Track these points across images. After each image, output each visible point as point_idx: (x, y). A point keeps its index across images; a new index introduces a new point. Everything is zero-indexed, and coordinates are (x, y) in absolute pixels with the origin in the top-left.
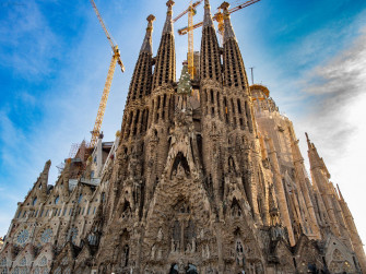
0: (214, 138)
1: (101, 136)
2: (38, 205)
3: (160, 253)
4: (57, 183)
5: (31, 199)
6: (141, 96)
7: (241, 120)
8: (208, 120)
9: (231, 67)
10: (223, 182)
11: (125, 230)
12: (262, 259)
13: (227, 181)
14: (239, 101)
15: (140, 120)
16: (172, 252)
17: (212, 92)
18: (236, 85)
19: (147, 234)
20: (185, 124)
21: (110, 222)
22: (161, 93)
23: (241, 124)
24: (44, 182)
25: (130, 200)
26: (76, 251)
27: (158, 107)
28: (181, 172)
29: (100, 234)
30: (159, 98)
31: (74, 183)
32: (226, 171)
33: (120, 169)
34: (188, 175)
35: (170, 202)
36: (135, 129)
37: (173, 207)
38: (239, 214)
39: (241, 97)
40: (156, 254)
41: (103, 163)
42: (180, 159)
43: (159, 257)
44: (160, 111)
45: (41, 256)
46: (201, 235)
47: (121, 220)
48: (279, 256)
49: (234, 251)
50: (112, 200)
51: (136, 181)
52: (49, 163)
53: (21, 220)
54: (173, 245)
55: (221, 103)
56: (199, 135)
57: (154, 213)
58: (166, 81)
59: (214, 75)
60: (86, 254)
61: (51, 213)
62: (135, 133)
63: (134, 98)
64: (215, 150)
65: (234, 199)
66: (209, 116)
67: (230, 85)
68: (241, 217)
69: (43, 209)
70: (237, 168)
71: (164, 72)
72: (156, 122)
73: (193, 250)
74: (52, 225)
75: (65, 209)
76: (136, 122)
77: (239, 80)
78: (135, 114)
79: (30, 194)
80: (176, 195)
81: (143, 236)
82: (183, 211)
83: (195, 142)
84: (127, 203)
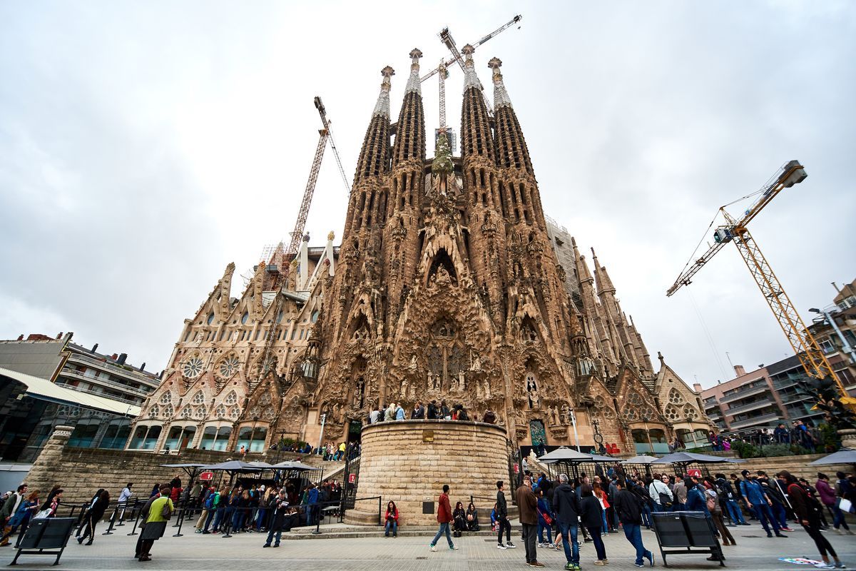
0: (489, 234)
1: (307, 239)
2: (216, 325)
3: (413, 392)
4: (245, 294)
5: (204, 316)
6: (376, 173)
7: (525, 212)
8: (478, 211)
9: (509, 142)
10: (506, 295)
11: (359, 357)
12: (570, 400)
13: (513, 292)
14: (522, 186)
15: (376, 205)
16: (430, 390)
17: (482, 172)
18: (518, 166)
19: (395, 363)
20: (446, 211)
21: (335, 344)
22: (408, 170)
23: (526, 218)
24: (224, 291)
25: (368, 313)
26: (284, 385)
27: (404, 189)
28: (443, 276)
29: (318, 362)
30: (404, 176)
31: (270, 297)
32: (510, 278)
33: (348, 271)
34: (455, 282)
35: (427, 320)
36: (369, 218)
37: (430, 327)
38: (533, 338)
39: (524, 182)
40: (407, 392)
41: (310, 275)
42: (442, 258)
43: (412, 396)
44: (406, 195)
45: (227, 390)
46: (476, 366)
47: (355, 341)
48: (593, 397)
49: (525, 389)
50: (337, 313)
51: (375, 287)
52: (231, 267)
53: (190, 344)
54: (430, 381)
55: (496, 189)
56: (464, 231)
57: (406, 333)
58: (415, 155)
59: (485, 150)
60: (299, 390)
61: (236, 336)
62: (368, 223)
63: (367, 175)
64: (491, 250)
65: (527, 316)
66: (480, 205)
67: (508, 165)
68: (536, 342)
69: (223, 331)
70: (527, 275)
71: (411, 143)
72: (402, 208)
73: (461, 388)
74: (239, 353)
75: (258, 331)
76: (370, 207)
77: (522, 159)
78: (368, 196)
79: (203, 308)
80: (436, 310)
81: (389, 366)
82: (444, 333)
83: (461, 239)
84: (362, 318)
